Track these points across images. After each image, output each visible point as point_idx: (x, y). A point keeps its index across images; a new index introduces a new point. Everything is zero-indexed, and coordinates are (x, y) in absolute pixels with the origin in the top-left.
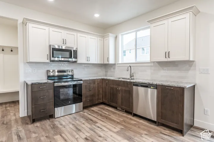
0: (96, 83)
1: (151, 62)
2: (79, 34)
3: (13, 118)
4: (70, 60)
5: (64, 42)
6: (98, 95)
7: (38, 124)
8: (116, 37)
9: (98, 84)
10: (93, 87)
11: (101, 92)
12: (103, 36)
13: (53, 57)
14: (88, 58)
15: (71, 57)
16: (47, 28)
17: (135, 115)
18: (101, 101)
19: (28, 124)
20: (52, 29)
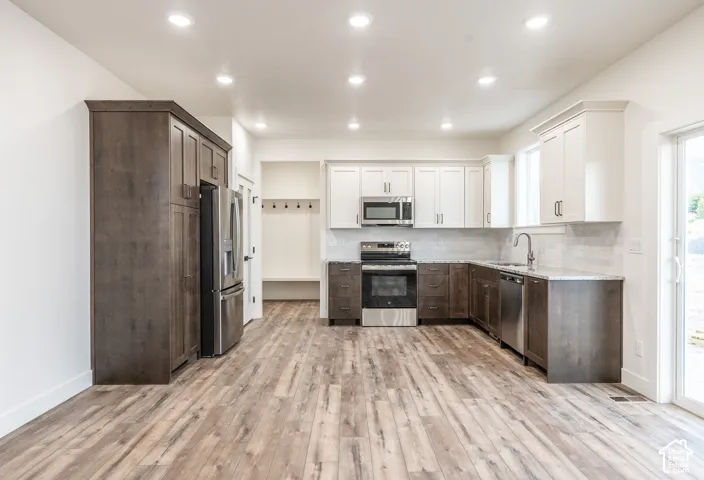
0: (452, 273)
1: (544, 226)
2: (418, 169)
3: (312, 317)
4: (397, 222)
5: (387, 187)
6: (457, 301)
7: (336, 328)
8: (513, 161)
9: (457, 274)
10: (444, 282)
11: (465, 293)
12: (481, 161)
13: (365, 218)
14: (439, 218)
15: (398, 218)
16: (356, 168)
17: (504, 346)
18: (466, 316)
19: (324, 325)
20: (365, 168)
